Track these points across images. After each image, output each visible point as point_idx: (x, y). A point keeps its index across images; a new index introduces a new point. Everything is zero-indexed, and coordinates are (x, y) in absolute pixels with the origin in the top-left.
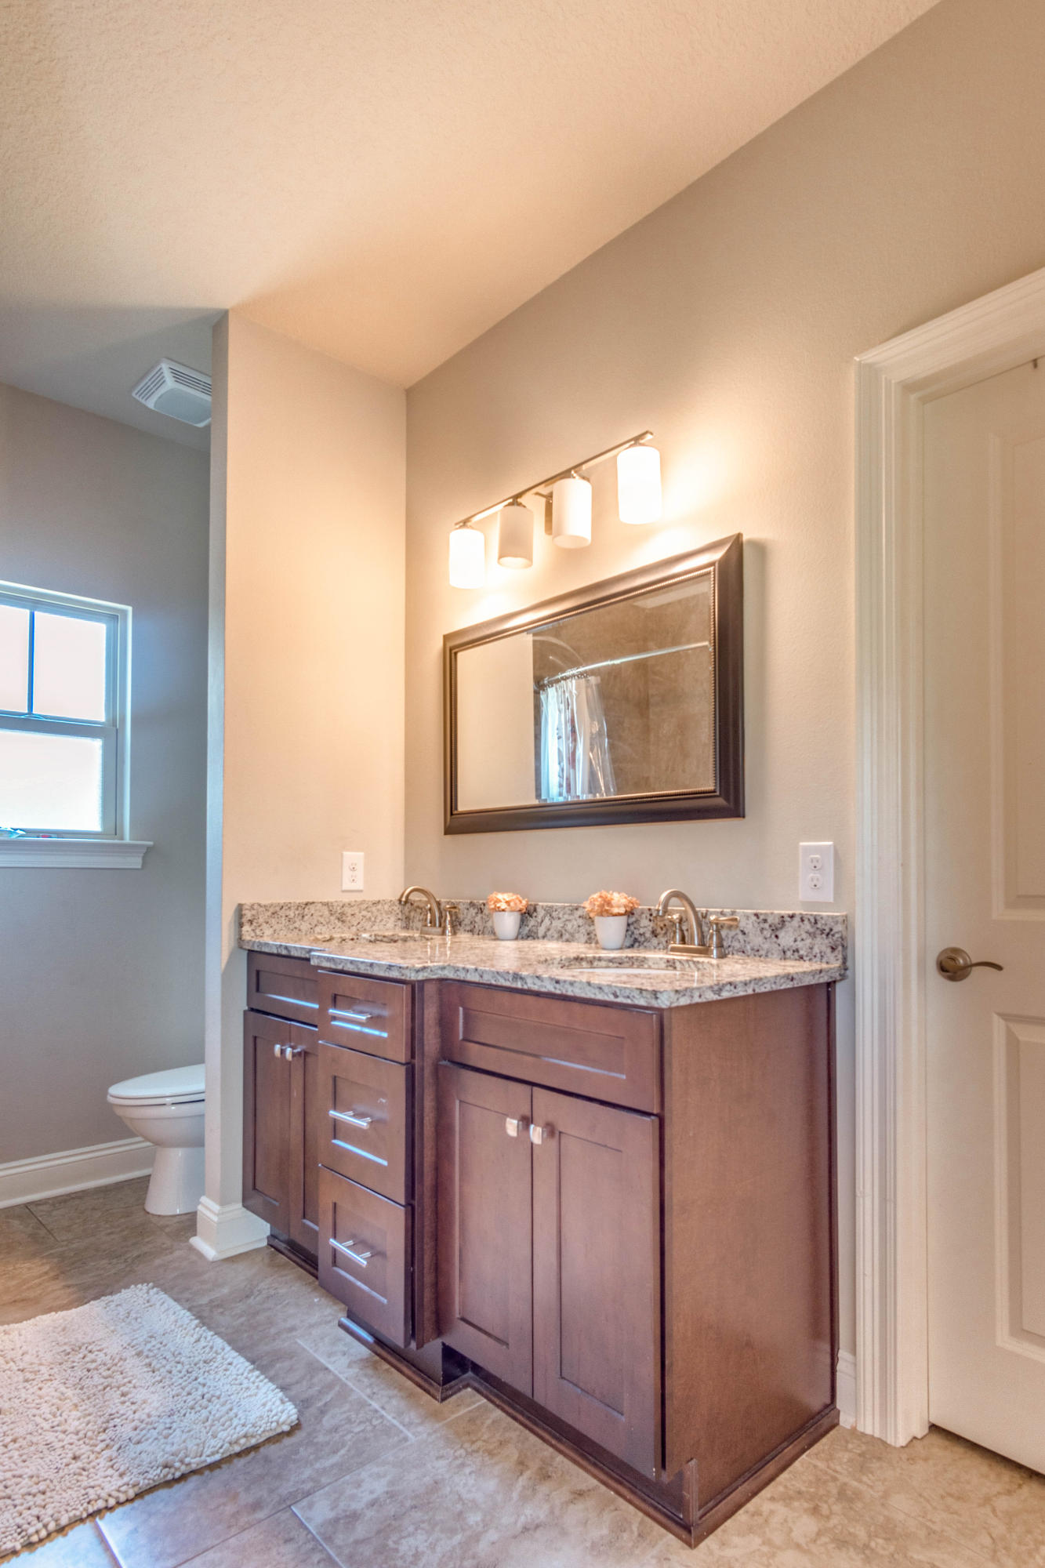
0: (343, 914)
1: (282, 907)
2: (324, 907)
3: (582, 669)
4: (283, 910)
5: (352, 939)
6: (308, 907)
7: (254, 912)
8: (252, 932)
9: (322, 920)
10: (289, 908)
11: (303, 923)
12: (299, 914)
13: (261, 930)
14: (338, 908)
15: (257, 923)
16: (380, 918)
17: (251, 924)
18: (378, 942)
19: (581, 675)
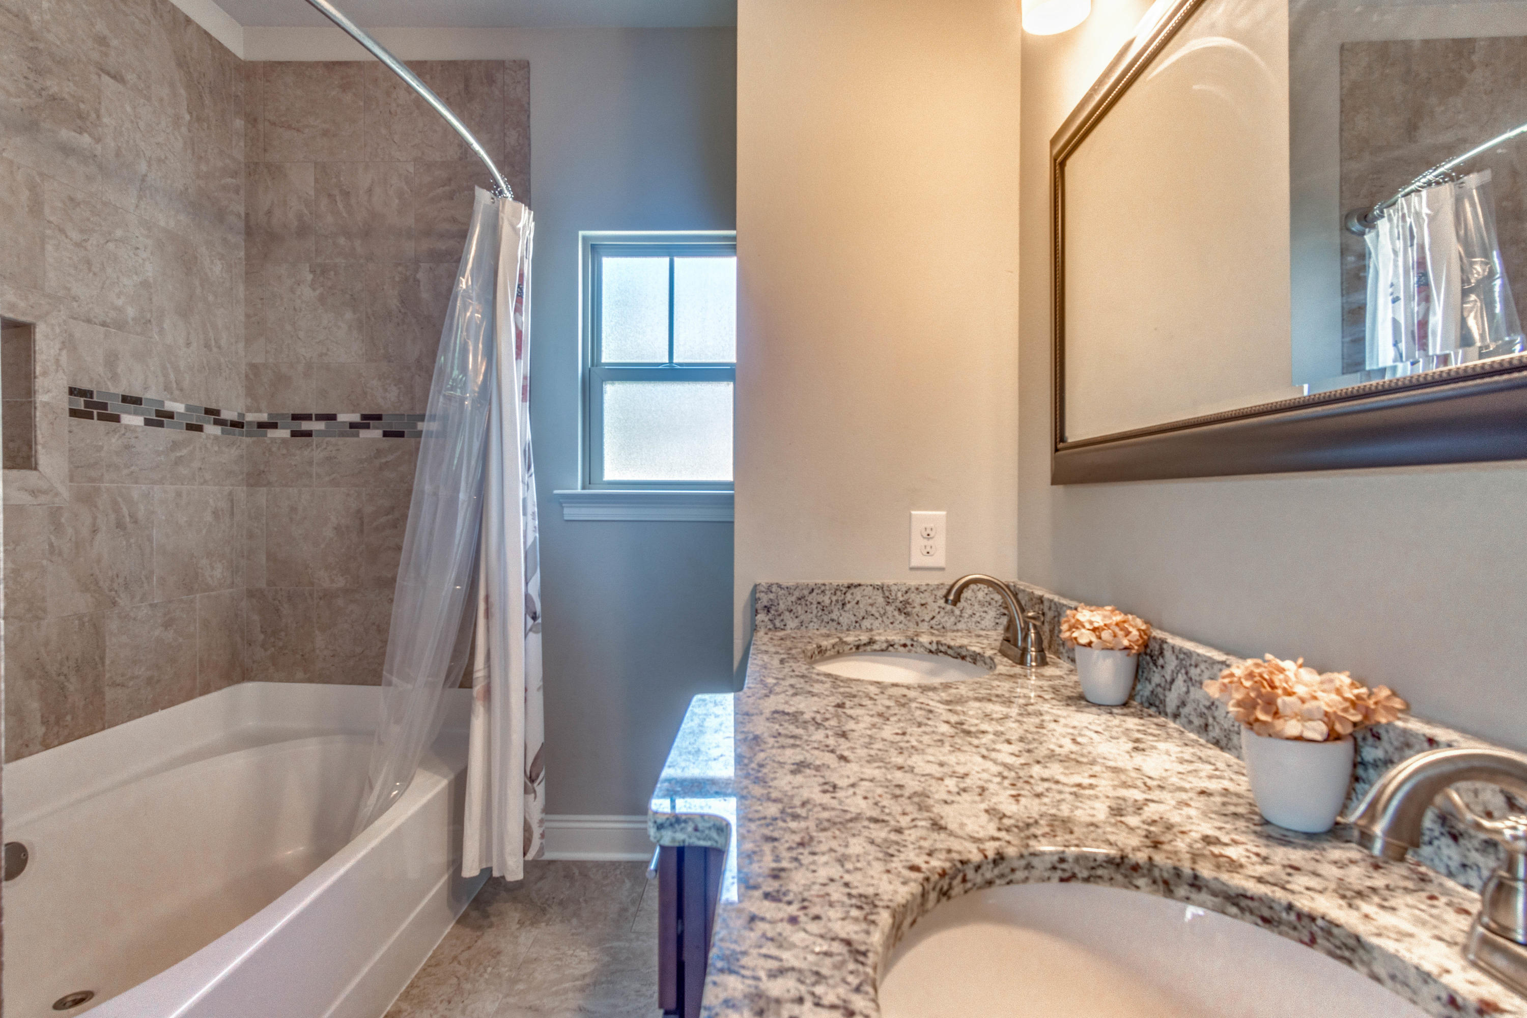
0: (906, 603)
1: (813, 590)
2: (876, 592)
3: (1446, 167)
4: (814, 594)
5: (905, 645)
6: (851, 591)
7: (772, 596)
8: (769, 623)
9: (873, 610)
10: (823, 592)
11: (843, 613)
12: (837, 601)
13: (782, 620)
14: (899, 594)
15: (777, 611)
16: (970, 612)
17: (768, 611)
18: (940, 654)
19: (1448, 177)
